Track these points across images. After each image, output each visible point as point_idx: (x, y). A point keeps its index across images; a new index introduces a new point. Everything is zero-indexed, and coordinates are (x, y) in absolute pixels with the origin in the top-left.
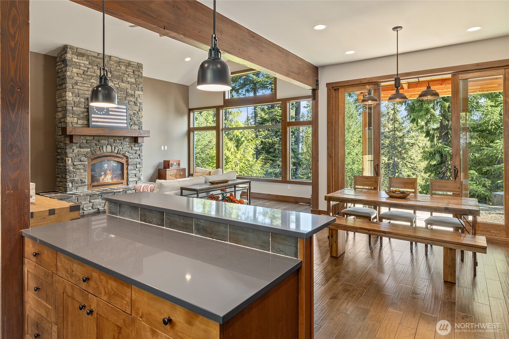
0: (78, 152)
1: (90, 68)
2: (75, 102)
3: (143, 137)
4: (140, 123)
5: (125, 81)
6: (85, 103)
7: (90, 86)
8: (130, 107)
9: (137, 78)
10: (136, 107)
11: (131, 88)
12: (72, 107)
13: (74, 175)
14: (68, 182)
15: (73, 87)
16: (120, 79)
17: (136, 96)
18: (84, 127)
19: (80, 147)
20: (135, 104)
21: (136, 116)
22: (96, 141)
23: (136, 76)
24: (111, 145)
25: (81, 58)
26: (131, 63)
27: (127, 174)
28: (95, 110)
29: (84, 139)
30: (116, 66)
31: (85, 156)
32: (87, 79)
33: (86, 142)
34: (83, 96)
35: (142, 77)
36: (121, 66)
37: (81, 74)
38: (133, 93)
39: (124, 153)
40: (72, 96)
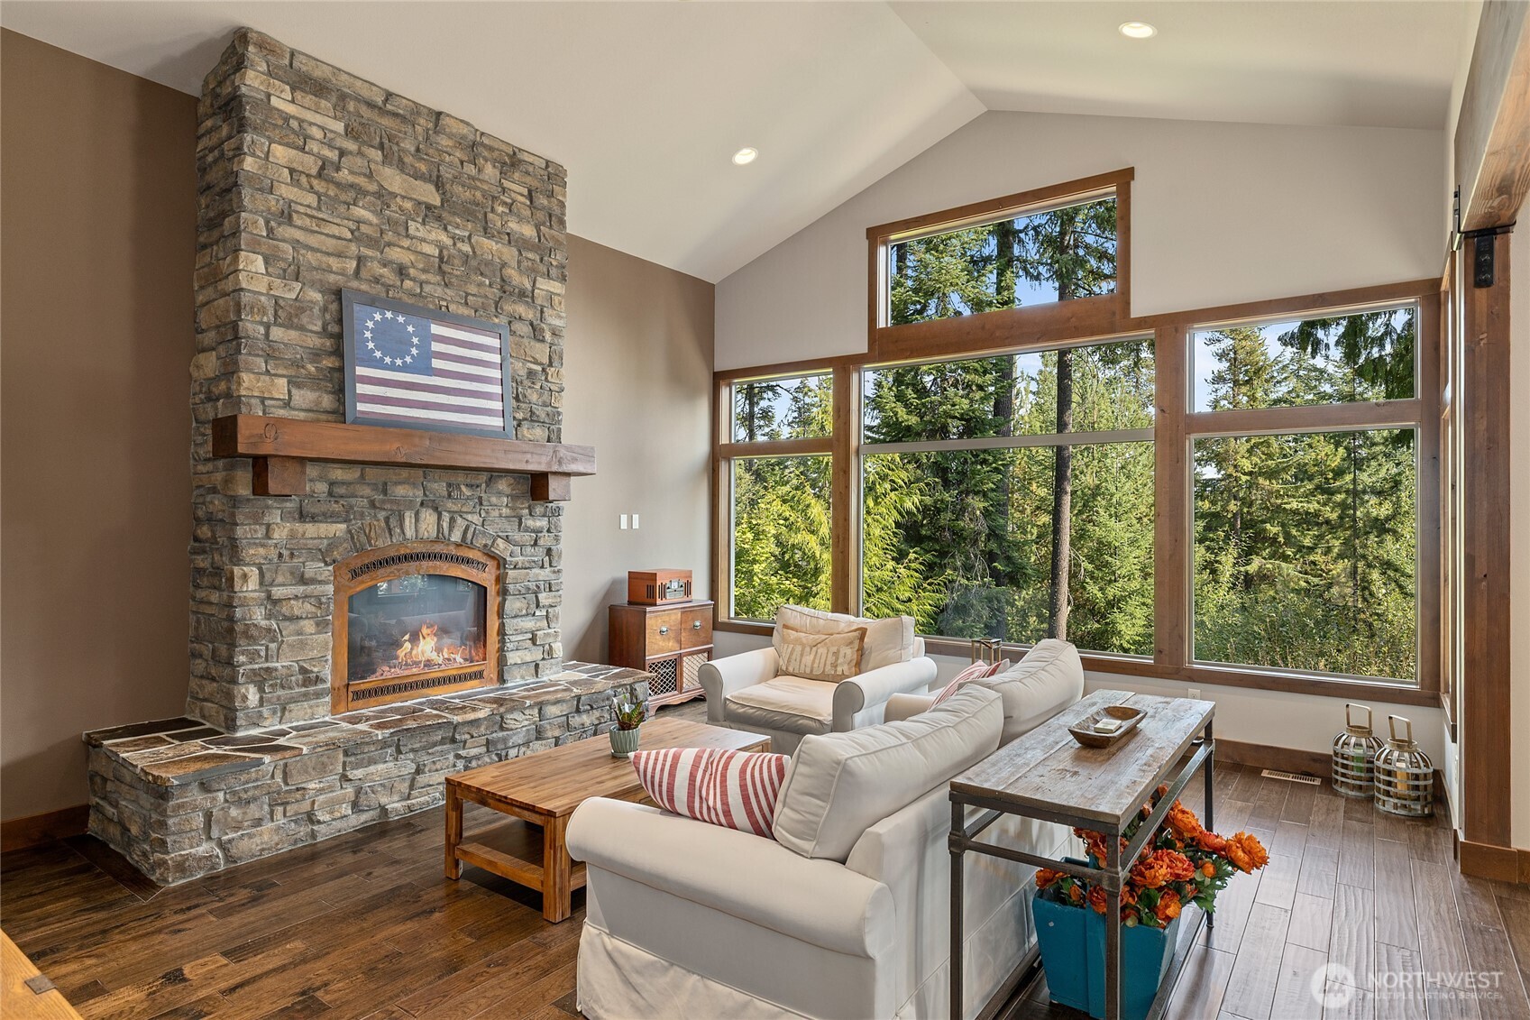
0: (292, 535)
1: (351, 153)
2: (282, 303)
3: (568, 475)
4: (555, 417)
5: (499, 233)
6: (325, 309)
7: (349, 236)
8: (518, 344)
9: (544, 224)
10: (538, 345)
11: (519, 262)
12: (267, 327)
13: (273, 646)
14: (241, 680)
15: (270, 231)
16: (477, 217)
17: (538, 301)
18: (318, 421)
19: (302, 516)
20: (537, 334)
21: (538, 387)
22: (374, 487)
23: (540, 216)
24: (436, 509)
25: (309, 100)
26: (520, 156)
27: (502, 632)
28: (371, 345)
29: (321, 478)
30: (462, 163)
31: (324, 555)
32: (336, 199)
33: (330, 494)
34: (317, 276)
36: (481, 161)
37: (308, 176)
38: (528, 286)
39: (490, 543)
40: (268, 274)
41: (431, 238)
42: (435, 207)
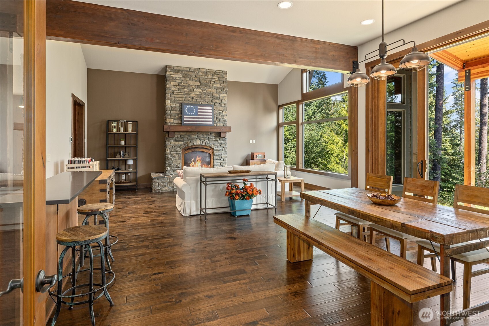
0: (174, 144)
1: (184, 80)
2: (172, 107)
3: (225, 132)
4: (225, 121)
5: (212, 87)
6: (179, 107)
7: (183, 94)
8: (216, 108)
9: (222, 83)
10: (221, 107)
11: (216, 92)
12: (170, 111)
13: (172, 161)
14: (167, 166)
15: (171, 96)
16: (207, 85)
17: (221, 99)
18: (178, 125)
19: (176, 141)
20: (220, 105)
21: (221, 115)
22: (188, 136)
23: (221, 82)
24: (199, 139)
25: (176, 74)
26: (216, 72)
27: (214, 162)
28: (187, 112)
29: (179, 135)
30: (204, 76)
31: (180, 147)
32: (181, 88)
33: (181, 137)
34: (178, 102)
35: (226, 82)
36: (208, 75)
37: (176, 86)
38: (218, 96)
39: (210, 145)
40: (170, 103)
41: (198, 91)
42: (199, 86)
